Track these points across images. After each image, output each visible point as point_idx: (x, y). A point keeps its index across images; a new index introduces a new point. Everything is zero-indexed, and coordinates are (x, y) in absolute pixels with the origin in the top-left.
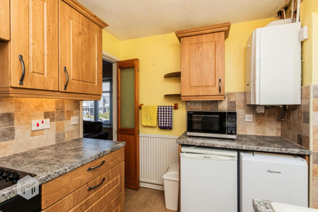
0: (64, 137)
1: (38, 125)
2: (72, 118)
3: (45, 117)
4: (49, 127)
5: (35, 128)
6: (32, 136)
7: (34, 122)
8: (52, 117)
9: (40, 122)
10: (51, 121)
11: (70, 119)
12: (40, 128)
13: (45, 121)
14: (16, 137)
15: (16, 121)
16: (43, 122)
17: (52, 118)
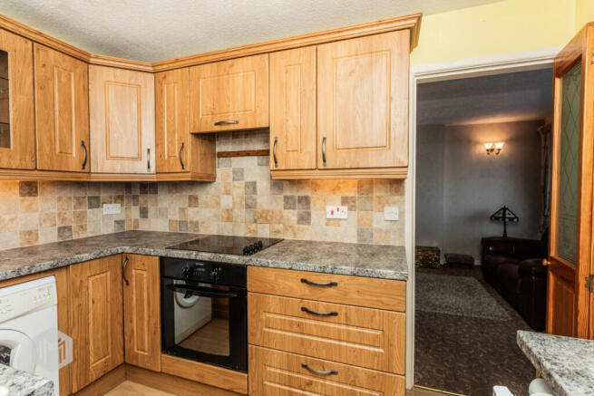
0: (372, 237)
1: (332, 213)
2: (387, 209)
3: (343, 204)
4: (346, 217)
5: (329, 216)
6: (327, 225)
7: (329, 208)
8: (352, 204)
9: (335, 209)
10: (350, 209)
11: (383, 211)
12: (334, 217)
13: (341, 208)
14: (312, 222)
15: (312, 205)
16: (338, 210)
17: (352, 206)
